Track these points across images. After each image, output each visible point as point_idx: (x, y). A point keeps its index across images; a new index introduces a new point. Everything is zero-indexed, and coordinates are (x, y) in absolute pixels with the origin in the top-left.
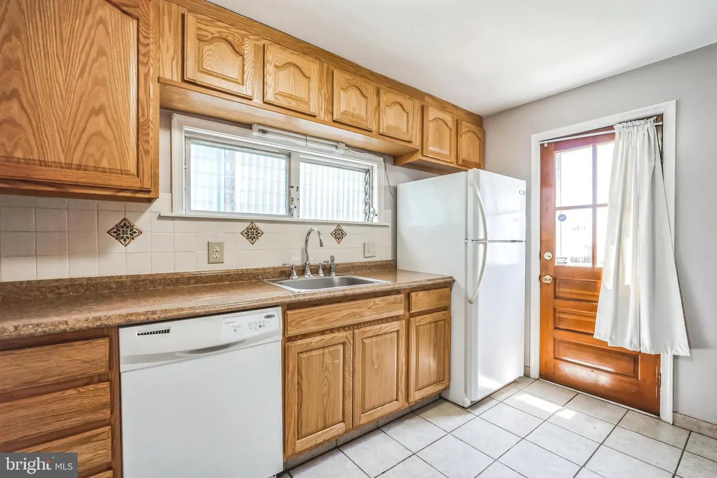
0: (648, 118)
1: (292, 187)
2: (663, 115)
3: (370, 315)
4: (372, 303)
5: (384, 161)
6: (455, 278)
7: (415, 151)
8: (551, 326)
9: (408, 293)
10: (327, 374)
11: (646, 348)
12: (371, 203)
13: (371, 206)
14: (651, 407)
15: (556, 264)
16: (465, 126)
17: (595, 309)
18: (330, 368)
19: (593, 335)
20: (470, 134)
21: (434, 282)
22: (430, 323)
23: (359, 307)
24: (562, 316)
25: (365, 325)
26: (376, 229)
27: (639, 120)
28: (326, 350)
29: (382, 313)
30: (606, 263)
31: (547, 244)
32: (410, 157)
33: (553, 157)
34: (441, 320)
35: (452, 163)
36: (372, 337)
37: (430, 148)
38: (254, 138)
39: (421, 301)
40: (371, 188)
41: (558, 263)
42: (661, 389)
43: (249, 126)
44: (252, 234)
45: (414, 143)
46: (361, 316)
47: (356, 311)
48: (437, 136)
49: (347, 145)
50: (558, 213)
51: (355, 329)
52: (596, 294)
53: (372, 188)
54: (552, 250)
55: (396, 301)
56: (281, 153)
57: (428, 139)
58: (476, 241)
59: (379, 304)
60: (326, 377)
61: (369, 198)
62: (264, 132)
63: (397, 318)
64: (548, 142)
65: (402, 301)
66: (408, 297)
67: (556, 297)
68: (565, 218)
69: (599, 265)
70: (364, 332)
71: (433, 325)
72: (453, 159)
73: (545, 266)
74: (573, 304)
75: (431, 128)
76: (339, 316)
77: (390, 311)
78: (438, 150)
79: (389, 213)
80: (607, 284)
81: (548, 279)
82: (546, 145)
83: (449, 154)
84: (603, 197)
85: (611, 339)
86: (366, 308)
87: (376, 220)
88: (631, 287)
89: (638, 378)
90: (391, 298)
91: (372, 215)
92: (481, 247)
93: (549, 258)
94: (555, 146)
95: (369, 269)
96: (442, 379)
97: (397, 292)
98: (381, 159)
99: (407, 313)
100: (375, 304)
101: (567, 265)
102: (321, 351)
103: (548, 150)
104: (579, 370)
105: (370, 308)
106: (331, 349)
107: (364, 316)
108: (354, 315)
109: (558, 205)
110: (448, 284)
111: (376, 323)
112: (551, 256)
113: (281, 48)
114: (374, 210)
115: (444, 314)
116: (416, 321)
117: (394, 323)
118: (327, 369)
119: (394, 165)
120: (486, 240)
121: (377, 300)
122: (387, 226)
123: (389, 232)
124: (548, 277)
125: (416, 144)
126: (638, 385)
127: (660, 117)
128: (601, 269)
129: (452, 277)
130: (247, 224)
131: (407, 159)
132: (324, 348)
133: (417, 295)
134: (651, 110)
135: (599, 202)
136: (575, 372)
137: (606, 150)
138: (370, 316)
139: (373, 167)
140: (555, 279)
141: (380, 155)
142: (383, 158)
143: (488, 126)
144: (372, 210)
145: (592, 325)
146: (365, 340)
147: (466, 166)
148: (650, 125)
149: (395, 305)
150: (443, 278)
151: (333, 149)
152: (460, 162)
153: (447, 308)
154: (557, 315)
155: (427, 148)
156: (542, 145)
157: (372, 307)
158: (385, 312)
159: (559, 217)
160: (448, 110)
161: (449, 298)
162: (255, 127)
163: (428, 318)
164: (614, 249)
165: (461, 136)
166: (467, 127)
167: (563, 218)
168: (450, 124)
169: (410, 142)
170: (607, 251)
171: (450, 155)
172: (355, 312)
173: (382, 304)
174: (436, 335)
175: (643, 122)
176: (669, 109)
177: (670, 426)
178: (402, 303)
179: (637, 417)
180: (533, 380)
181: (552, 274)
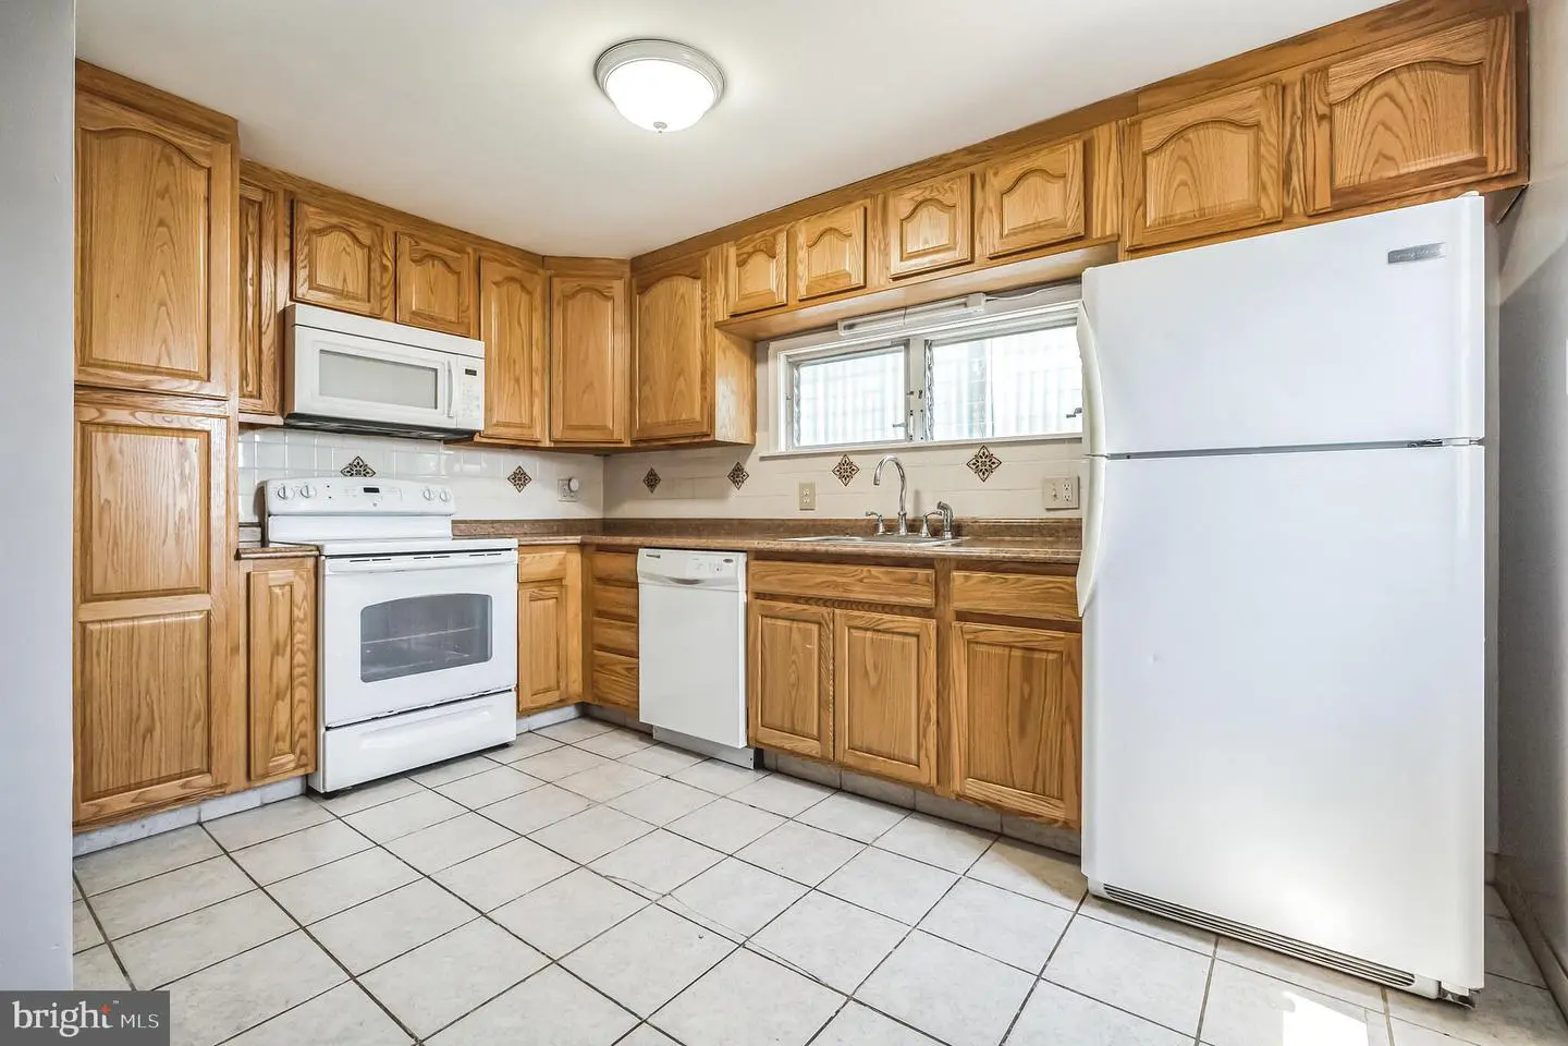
1: (912, 393)
3: (861, 592)
4: (866, 573)
10: (794, 657)
18: (800, 650)
23: (843, 575)
25: (854, 606)
28: (795, 625)
29: (885, 594)
36: (865, 629)
38: (845, 339)
39: (977, 589)
43: (832, 326)
44: (846, 471)
46: (846, 591)
47: (839, 580)
49: (987, 293)
51: (836, 608)
55: (914, 579)
56: (894, 344)
59: (877, 578)
60: (794, 662)
62: (851, 327)
63: (919, 611)
65: (928, 582)
70: (852, 618)
71: (1016, 652)
72: (1270, 214)
76: (811, 583)
77: (901, 595)
86: (854, 579)
90: (904, 572)
100: (871, 576)
102: (788, 623)
105: (861, 581)
106: (802, 625)
107: (851, 591)
108: (835, 585)
111: (873, 608)
113: (820, 217)
115: (1065, 638)
117: (909, 618)
118: (795, 651)
121: (875, 570)
130: (838, 459)
132: (793, 620)
138: (859, 594)
146: (852, 630)
149: (912, 587)
151: (963, 310)
153: (1071, 629)
155: (1139, 228)
157: (865, 580)
158: (891, 594)
162: (841, 325)
172: (836, 582)
173: (885, 579)
178: (928, 585)
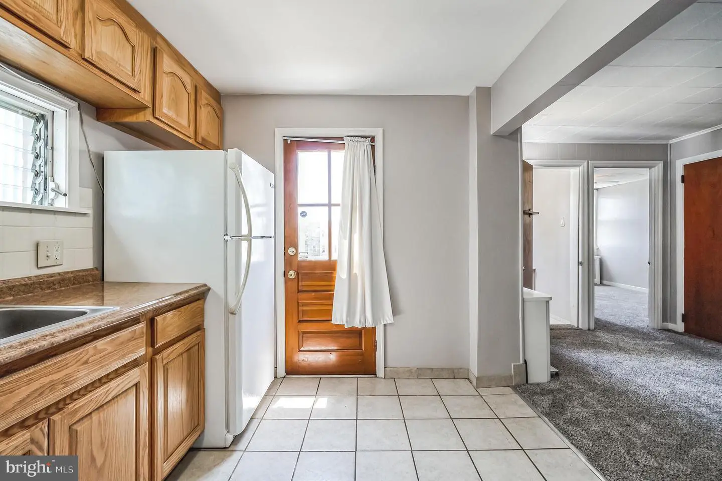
0: (366, 137)
2: (374, 137)
3: (86, 375)
4: (91, 352)
5: (79, 108)
6: (209, 285)
7: (141, 108)
8: (296, 320)
9: (151, 319)
11: (369, 325)
12: (49, 174)
13: (49, 179)
14: (370, 370)
15: (299, 259)
16: (204, 97)
17: (331, 297)
19: (331, 320)
20: (209, 108)
21: (186, 295)
22: (182, 354)
24: (305, 308)
25: (74, 397)
26: (60, 217)
27: (361, 137)
29: (111, 363)
30: (340, 255)
31: (291, 240)
32: (131, 114)
33: (296, 155)
34: (194, 346)
35: (190, 138)
36: (90, 413)
37: (165, 110)
39: (169, 325)
40: (49, 147)
41: (301, 257)
42: (377, 353)
45: (142, 95)
46: (66, 384)
47: (55, 377)
48: (173, 96)
50: (300, 210)
51: (53, 414)
52: (332, 283)
53: (52, 148)
54: (295, 246)
55: (132, 337)
57: (162, 97)
58: (239, 237)
59: (103, 350)
61: (46, 163)
63: (135, 364)
64: (291, 139)
65: (143, 333)
66: (152, 322)
67: (299, 291)
68: (306, 215)
69: (334, 257)
70: (76, 411)
71: (185, 355)
72: (192, 134)
73: (290, 261)
74: (314, 295)
75: (165, 83)
77: (124, 356)
78: (174, 117)
79: (89, 194)
80: (341, 274)
81: (292, 274)
82: (289, 142)
83: (186, 125)
84: (336, 198)
85: (347, 322)
86: (79, 363)
87: (61, 203)
88: (358, 275)
89: (362, 349)
90: (125, 334)
91: (52, 195)
92: (244, 245)
93: (293, 254)
94: (297, 144)
95: (49, 288)
96: (196, 424)
97: (135, 321)
98: (74, 104)
99: (150, 349)
100: (97, 351)
101: (308, 259)
103: (291, 147)
104: (320, 356)
105: (86, 362)
107: (75, 381)
108: (52, 386)
109: (300, 201)
110: (200, 295)
111: (98, 384)
112: (295, 251)
114: (58, 186)
115: (198, 336)
116: (164, 357)
117: (131, 373)
119: (98, 120)
120: (251, 236)
122: (85, 214)
123: (88, 223)
124: (292, 272)
125: (145, 96)
126: (362, 355)
127: (373, 139)
128: (335, 262)
129: (205, 285)
131: (125, 116)
133: (164, 319)
134: (368, 132)
135: (333, 202)
136: (317, 359)
137: (338, 157)
138: (86, 377)
139: (53, 112)
140: (298, 274)
141: (72, 96)
142: (77, 103)
143: (228, 106)
144: (51, 185)
145: (330, 312)
146: (75, 427)
147: (205, 145)
148: (367, 142)
149: (131, 344)
150: (196, 288)
152: (200, 140)
153: (199, 328)
154: (300, 308)
155: (161, 109)
156: (285, 141)
157: (91, 359)
158: (115, 360)
159: (301, 214)
160: (184, 68)
161: (201, 313)
163: (179, 347)
164: (346, 243)
165: (201, 107)
166: (206, 99)
167: (304, 214)
168: (189, 87)
169: (135, 91)
170: (340, 244)
171: (189, 126)
172: (53, 381)
173: (110, 348)
174: (189, 368)
175: (364, 139)
176: (378, 134)
177: (382, 380)
178: (143, 337)
179: (364, 381)
180: (281, 380)
181: (296, 269)
